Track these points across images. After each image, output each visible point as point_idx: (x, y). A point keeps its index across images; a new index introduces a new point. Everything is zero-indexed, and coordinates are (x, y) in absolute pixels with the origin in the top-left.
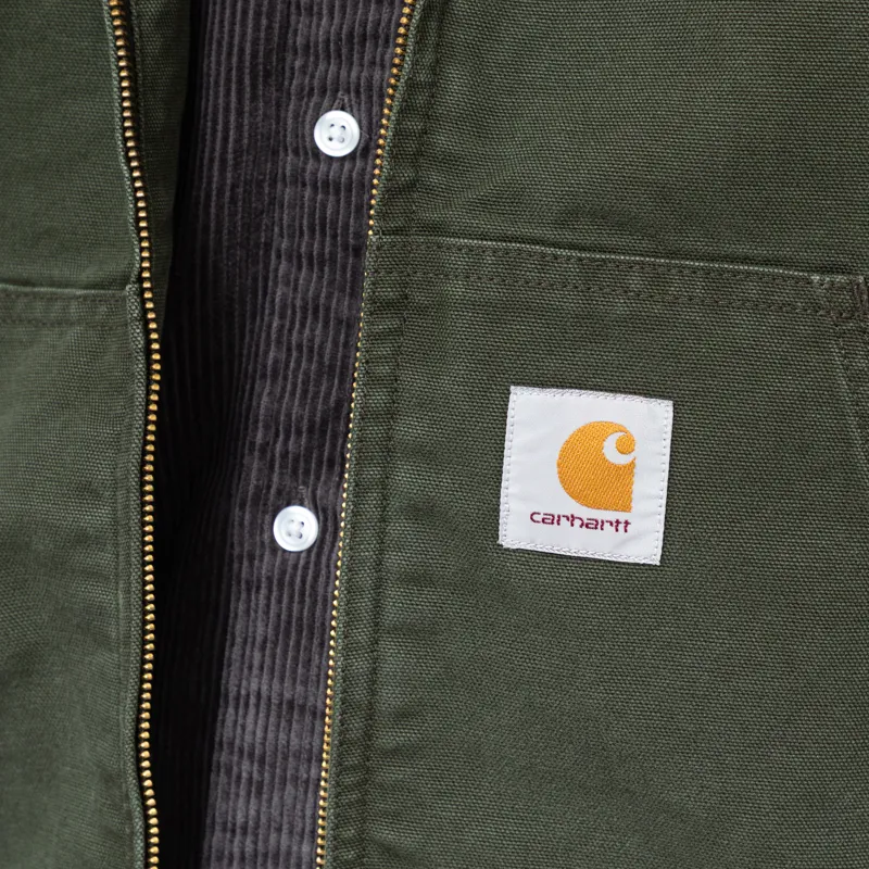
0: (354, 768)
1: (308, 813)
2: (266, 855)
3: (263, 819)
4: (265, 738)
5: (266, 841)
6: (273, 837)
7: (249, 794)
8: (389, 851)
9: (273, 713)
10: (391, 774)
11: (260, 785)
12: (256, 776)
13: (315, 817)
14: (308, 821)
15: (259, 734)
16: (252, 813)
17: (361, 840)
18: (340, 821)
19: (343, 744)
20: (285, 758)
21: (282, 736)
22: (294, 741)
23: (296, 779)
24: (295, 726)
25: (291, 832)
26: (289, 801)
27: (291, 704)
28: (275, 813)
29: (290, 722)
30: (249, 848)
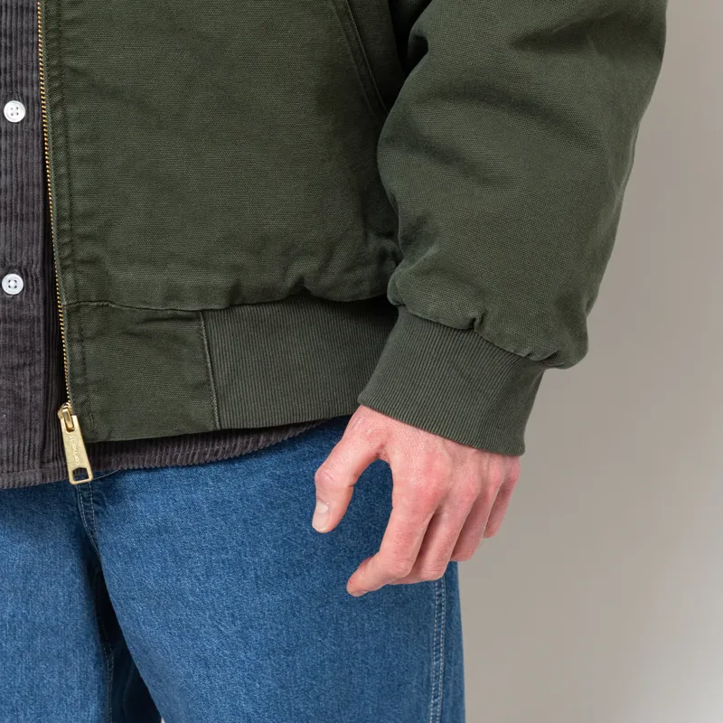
0: (53, 31)
1: (35, 58)
2: (16, 82)
3: (14, 64)
4: (11, 26)
5: (16, 75)
6: (19, 73)
7: (6, 53)
8: (74, 70)
9: (14, 14)
10: (70, 33)
11: (11, 48)
12: (8, 44)
13: (38, 62)
14: (35, 63)
15: (8, 23)
16: (8, 62)
17: (60, 66)
18: (49, 57)
19: (47, 18)
20: (22, 34)
21: (19, 23)
22: (25, 25)
23: (27, 43)
24: (25, 18)
25: (27, 69)
26: (25, 54)
27: (22, 7)
28: (19, 61)
29: (22, 17)
30: (8, 79)
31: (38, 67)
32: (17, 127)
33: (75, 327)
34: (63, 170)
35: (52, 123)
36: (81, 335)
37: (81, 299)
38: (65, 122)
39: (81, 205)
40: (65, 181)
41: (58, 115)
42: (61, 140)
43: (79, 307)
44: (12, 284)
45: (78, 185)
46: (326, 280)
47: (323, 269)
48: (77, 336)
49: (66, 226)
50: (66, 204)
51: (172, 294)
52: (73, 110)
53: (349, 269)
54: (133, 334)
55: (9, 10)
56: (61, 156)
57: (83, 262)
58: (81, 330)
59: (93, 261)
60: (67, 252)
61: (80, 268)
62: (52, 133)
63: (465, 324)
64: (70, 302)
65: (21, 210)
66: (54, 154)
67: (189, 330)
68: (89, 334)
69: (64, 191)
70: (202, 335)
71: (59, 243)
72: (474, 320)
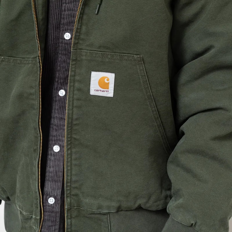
0: (70, 127)
1: (64, 134)
2: (58, 140)
3: (57, 135)
4: (57, 123)
5: (58, 138)
6: (59, 137)
7: (55, 131)
8: (75, 139)
9: (59, 119)
10: (75, 128)
11: (57, 129)
12: (56, 128)
13: (65, 134)
14: (64, 135)
15: (57, 122)
16: (56, 134)
17: (71, 137)
18: (68, 135)
19: (68, 123)
20: (60, 126)
21: (60, 122)
22: (62, 123)
23: (62, 129)
24: (62, 121)
25: (61, 136)
26: (61, 132)
27: (61, 118)
28: (59, 134)
29: (61, 121)
30: (55, 139)
31: (64, 137)
32: (57, 153)
33: (69, 215)
34: (69, 168)
35: (67, 154)
36: (71, 217)
37: (72, 206)
38: (71, 154)
39: (74, 178)
40: (70, 171)
41: (69, 152)
42: (69, 159)
43: (71, 208)
44: (51, 201)
45: (73, 173)
46: (148, 205)
47: (147, 202)
48: (69, 217)
49: (69, 184)
50: (69, 178)
51: (100, 207)
52: (74, 150)
53: (155, 202)
54: (87, 217)
55: (57, 119)
56: (69, 164)
57: (73, 195)
58: (71, 215)
59: (76, 195)
60: (69, 192)
61: (72, 197)
62: (67, 157)
63: (190, 225)
64: (68, 207)
65: (56, 178)
66: (67, 163)
67: (104, 218)
68: (73, 216)
69: (69, 174)
70: (108, 219)
71: (66, 189)
72: (193, 224)
